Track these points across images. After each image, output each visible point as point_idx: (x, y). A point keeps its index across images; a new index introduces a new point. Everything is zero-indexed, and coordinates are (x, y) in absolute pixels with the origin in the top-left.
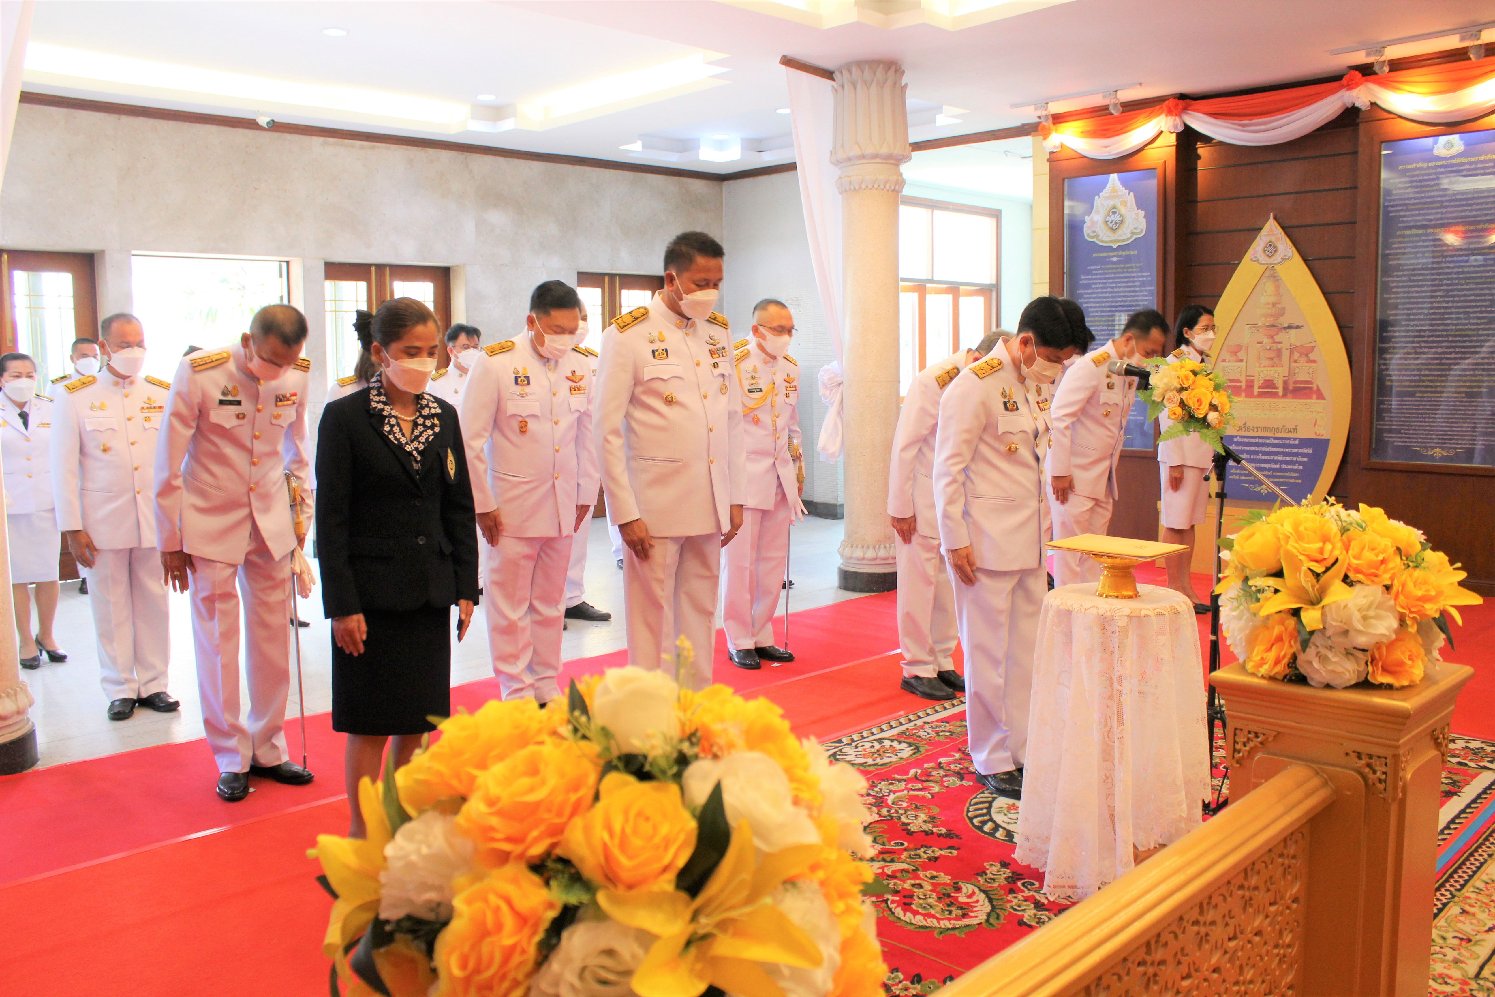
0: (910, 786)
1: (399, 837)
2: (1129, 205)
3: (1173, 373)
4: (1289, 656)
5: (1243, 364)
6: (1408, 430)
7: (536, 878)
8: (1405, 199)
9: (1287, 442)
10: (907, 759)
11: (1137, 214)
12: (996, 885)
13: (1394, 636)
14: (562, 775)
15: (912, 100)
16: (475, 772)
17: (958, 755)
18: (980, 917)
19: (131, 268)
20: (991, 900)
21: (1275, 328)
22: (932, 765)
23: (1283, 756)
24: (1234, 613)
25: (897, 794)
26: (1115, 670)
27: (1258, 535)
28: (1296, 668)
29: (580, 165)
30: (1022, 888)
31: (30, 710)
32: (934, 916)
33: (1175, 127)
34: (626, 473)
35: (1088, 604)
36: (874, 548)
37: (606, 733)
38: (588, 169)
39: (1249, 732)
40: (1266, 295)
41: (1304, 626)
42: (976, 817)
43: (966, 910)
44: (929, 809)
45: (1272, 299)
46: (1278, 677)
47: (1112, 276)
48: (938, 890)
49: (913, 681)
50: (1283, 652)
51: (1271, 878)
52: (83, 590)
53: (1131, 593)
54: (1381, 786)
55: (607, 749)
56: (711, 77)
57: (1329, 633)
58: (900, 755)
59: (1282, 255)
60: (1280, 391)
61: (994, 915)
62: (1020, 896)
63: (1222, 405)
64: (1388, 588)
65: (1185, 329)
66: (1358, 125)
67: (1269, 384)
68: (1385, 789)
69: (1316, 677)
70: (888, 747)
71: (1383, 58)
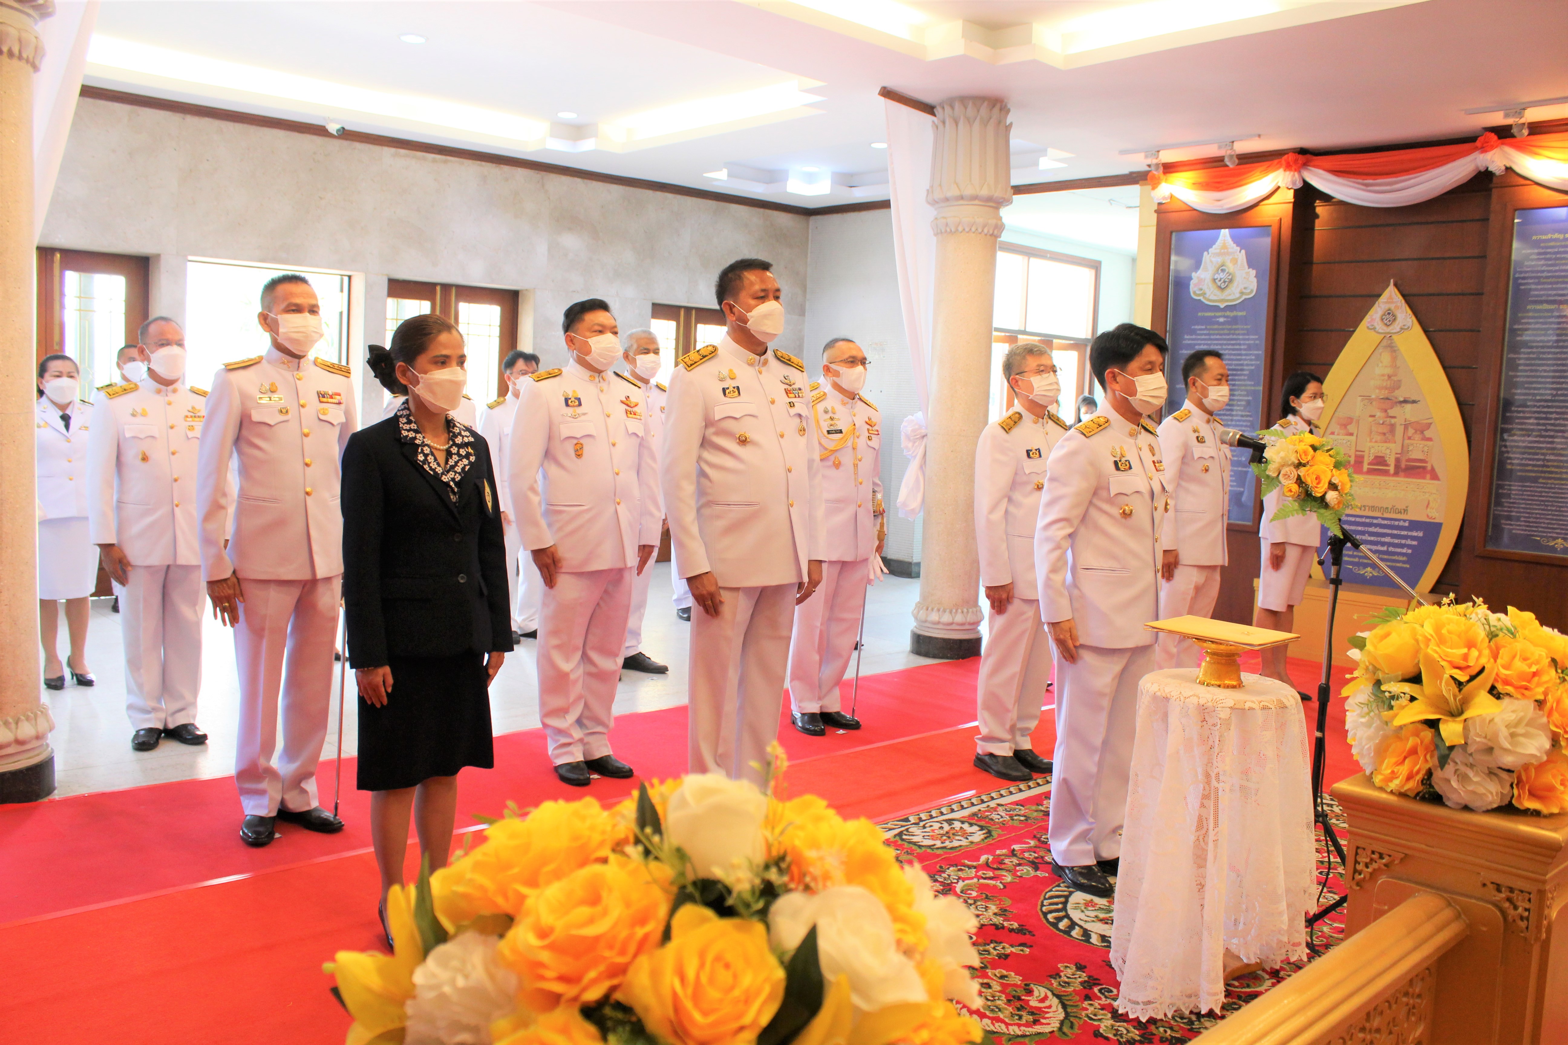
0: (980, 873)
1: (431, 961)
2: (1239, 263)
3: (1291, 447)
4: (1423, 772)
5: (1353, 438)
6: (1529, 517)
7: (592, 1029)
8: (1538, 272)
9: (1396, 523)
10: (977, 844)
11: (1248, 273)
12: (1071, 989)
13: (1545, 758)
14: (628, 905)
15: (1016, 141)
16: (524, 890)
17: (1033, 843)
18: (1053, 1025)
19: (186, 275)
20: (1064, 1007)
21: (1389, 402)
22: (1004, 851)
23: (1409, 881)
24: (1363, 720)
25: (967, 882)
26: (1214, 766)
27: (1394, 635)
28: (1431, 786)
29: (662, 191)
30: (1099, 994)
31: (49, 735)
32: (1002, 1021)
33: (1294, 183)
34: (696, 522)
35: (1187, 693)
36: (951, 612)
37: (680, 854)
38: (669, 196)
39: (1373, 852)
40: (1382, 366)
41: (1442, 739)
42: (1051, 912)
43: (1037, 1016)
44: (1001, 900)
45: (1388, 371)
46: (1409, 793)
47: (1218, 337)
48: (1007, 991)
49: (986, 758)
50: (1418, 767)
51: (1394, 1019)
52: (115, 609)
53: (1234, 683)
54: (1523, 924)
55: (682, 874)
56: (805, 105)
57: (1471, 749)
58: (970, 838)
59: (1401, 325)
60: (1392, 469)
61: (1067, 1023)
62: (1096, 1003)
63: (1343, 484)
64: (1540, 704)
65: (1292, 397)
66: (1490, 190)
67: (1380, 460)
68: (1527, 928)
69: (1454, 796)
70: (958, 829)
71: (1522, 121)
